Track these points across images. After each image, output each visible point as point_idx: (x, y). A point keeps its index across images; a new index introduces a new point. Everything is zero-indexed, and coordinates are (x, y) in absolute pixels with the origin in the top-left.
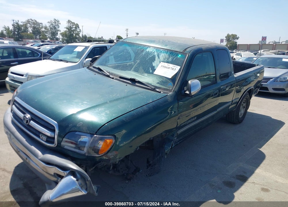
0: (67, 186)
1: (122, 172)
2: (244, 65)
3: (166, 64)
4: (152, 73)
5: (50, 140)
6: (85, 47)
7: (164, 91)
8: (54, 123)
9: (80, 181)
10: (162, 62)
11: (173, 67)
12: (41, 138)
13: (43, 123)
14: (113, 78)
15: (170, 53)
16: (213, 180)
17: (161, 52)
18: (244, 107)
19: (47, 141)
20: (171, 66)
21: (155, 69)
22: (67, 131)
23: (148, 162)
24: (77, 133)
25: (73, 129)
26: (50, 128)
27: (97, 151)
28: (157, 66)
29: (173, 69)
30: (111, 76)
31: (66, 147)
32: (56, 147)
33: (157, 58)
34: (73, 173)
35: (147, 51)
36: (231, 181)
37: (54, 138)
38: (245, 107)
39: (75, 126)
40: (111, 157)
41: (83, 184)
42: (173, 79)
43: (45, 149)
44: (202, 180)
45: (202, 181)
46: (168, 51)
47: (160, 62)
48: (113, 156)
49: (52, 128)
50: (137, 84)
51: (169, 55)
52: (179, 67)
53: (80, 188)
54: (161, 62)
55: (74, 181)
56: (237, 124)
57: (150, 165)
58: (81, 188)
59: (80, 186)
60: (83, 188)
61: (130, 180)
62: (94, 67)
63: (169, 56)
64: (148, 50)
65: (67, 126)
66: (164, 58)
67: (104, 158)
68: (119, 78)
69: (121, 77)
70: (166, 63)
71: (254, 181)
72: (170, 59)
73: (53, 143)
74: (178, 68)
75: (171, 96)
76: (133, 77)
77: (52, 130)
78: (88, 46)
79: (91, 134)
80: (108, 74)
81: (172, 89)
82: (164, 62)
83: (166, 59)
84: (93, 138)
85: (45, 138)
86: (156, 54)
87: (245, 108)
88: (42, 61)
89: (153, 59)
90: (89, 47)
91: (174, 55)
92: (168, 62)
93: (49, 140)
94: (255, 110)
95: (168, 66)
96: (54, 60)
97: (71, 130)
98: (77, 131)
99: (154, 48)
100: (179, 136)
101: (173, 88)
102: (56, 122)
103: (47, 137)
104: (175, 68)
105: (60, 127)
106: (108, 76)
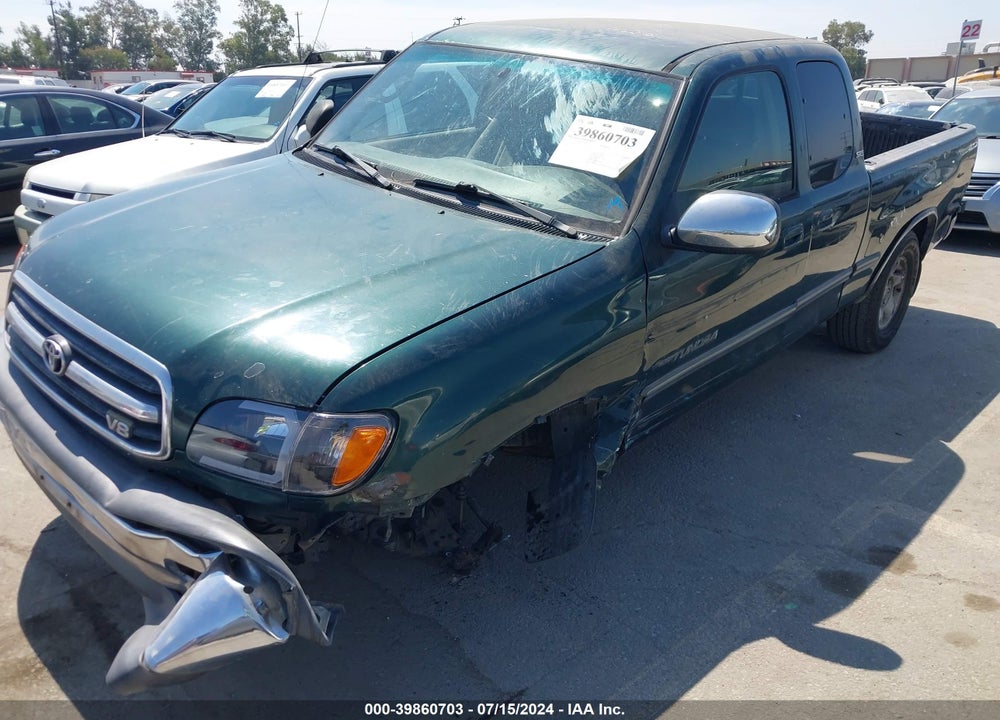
0: (210, 611)
1: (436, 544)
2: (898, 127)
3: (598, 124)
4: (543, 162)
5: (146, 433)
6: (295, 81)
7: (592, 232)
8: (156, 368)
9: (259, 593)
10: (583, 114)
11: (625, 134)
12: (112, 427)
13: (112, 368)
14: (390, 188)
15: (614, 80)
16: (778, 567)
17: (579, 75)
18: (899, 290)
19: (133, 439)
20: (619, 127)
21: (556, 146)
22: (206, 400)
23: (531, 506)
24: (245, 405)
25: (228, 391)
26: (143, 387)
27: (326, 475)
28: (563, 131)
29: (624, 141)
30: (382, 180)
31: (204, 461)
32: (168, 460)
33: (560, 99)
34: (233, 563)
35: (520, 76)
36: (847, 569)
37: (158, 427)
38: (902, 287)
39: (236, 378)
40: (382, 496)
41: (271, 603)
42: (627, 182)
43: (129, 471)
44: (738, 569)
45: (737, 572)
46: (604, 72)
47: (575, 116)
48: (390, 492)
49: (150, 388)
50: (482, 207)
51: (609, 85)
52: (650, 134)
53: (258, 618)
54: (579, 117)
55: (235, 596)
56: (868, 352)
57: (539, 517)
58: (266, 618)
59: (258, 610)
60: (270, 618)
61: (463, 572)
62: (320, 149)
63: (610, 92)
64: (524, 71)
65: (205, 381)
66: (591, 98)
67: (356, 499)
68: (412, 188)
69: (421, 183)
70: (600, 117)
71: (936, 569)
72: (614, 103)
73: (155, 444)
74: (644, 137)
75: (619, 251)
76: (467, 181)
77: (152, 397)
78: (307, 75)
79: (298, 408)
80: (372, 172)
81: (624, 222)
82: (590, 115)
83: (598, 104)
84: (307, 424)
85: (124, 428)
86: (557, 83)
87: (900, 294)
88: (144, 140)
89: (547, 104)
90: (310, 79)
91: (628, 86)
92: (605, 115)
93: (139, 433)
94: (936, 301)
95: (607, 131)
96: (185, 134)
97: (221, 395)
98: (245, 399)
99: (550, 62)
100: (648, 406)
101: (626, 217)
102: (164, 366)
103: (131, 423)
104: (632, 136)
105: (177, 382)
106: (372, 181)
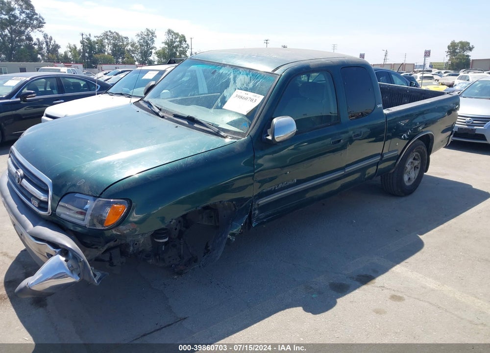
0: (52, 268)
3: (243, 93)
4: (221, 108)
5: (43, 205)
6: (158, 72)
7: (234, 136)
8: (48, 181)
9: (70, 262)
10: (238, 89)
11: (252, 97)
12: (33, 203)
13: (35, 181)
14: (163, 117)
15: (253, 75)
16: (314, 280)
17: (240, 73)
18: (418, 168)
19: (40, 208)
20: (251, 95)
21: (226, 102)
22: (64, 193)
24: (77, 195)
25: (71, 190)
26: (43, 188)
27: (102, 222)
28: (230, 95)
29: (252, 100)
30: (161, 114)
31: (63, 216)
32: (50, 215)
33: (232, 82)
34: (65, 251)
35: (219, 73)
36: (344, 282)
37: (47, 203)
39: (74, 185)
40: (125, 232)
41: (75, 267)
42: (251, 115)
43: (37, 219)
44: (296, 279)
45: (295, 280)
46: (250, 72)
47: (235, 90)
48: (128, 231)
49: (46, 188)
50: (196, 125)
51: (251, 77)
52: (262, 97)
53: (68, 273)
54: (237, 90)
55: (61, 263)
58: (72, 272)
59: (69, 268)
60: (74, 272)
61: (180, 273)
62: (145, 102)
63: (251, 80)
64: (221, 71)
65: (64, 186)
66: (243, 82)
67: (114, 232)
68: (172, 117)
69: (176, 116)
70: (244, 90)
71: (384, 284)
72: (251, 85)
73: (46, 209)
74: (259, 98)
75: (242, 144)
76: (191, 115)
77: (46, 192)
78: (163, 69)
79: (94, 196)
80: (157, 110)
81: (247, 132)
82: (241, 89)
83: (245, 85)
84: (96, 202)
85: (36, 203)
86: (232, 77)
87: (418, 170)
88: (96, 96)
89: (226, 85)
90: (164, 71)
91: (257, 79)
92: (246, 90)
93: (42, 205)
94: (448, 175)
95: (246, 96)
96: (112, 94)
97: (68, 192)
98: (77, 193)
99: (231, 68)
101: (248, 130)
102: (51, 181)
103: (39, 201)
104: (255, 98)
105: (55, 186)
106: (157, 114)
